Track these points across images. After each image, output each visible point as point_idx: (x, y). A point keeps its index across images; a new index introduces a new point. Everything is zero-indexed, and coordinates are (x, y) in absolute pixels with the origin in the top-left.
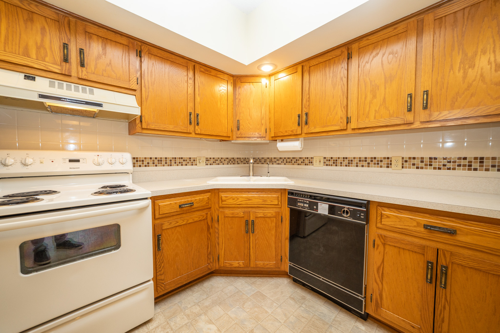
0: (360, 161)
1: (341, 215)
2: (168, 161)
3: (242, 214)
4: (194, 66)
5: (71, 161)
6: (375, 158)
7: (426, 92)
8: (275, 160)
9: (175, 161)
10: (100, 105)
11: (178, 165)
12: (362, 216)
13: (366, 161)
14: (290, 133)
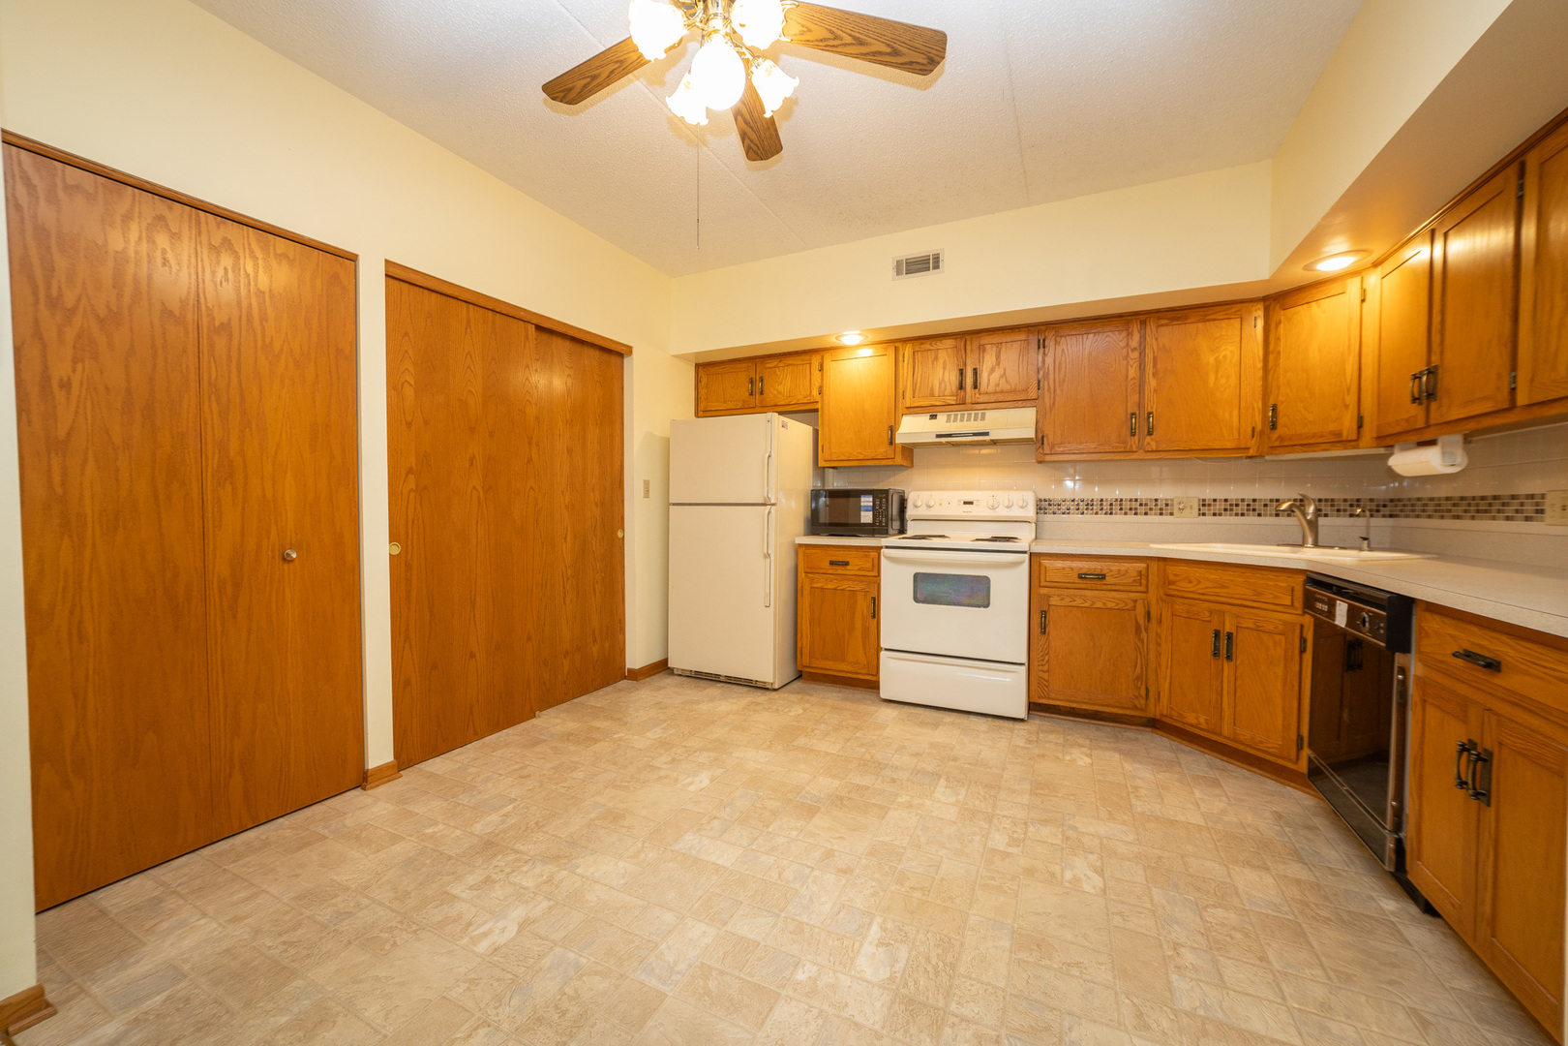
1: (1360, 629)
3: (1207, 614)
4: (1144, 322)
5: (965, 503)
9: (1121, 505)
10: (987, 434)
11: (1126, 514)
12: (1382, 628)
14: (1411, 426)
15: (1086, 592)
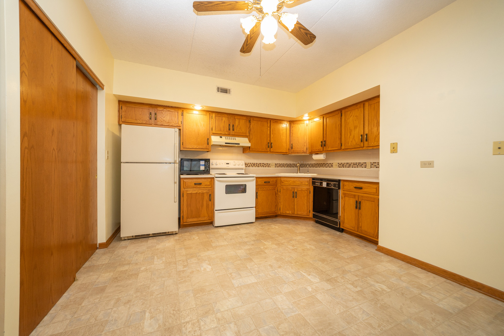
0: (354, 164)
1: (330, 186)
2: (258, 165)
3: (291, 188)
4: (270, 121)
5: (227, 164)
6: (360, 163)
7: (367, 135)
8: (315, 165)
9: (261, 165)
10: (239, 144)
12: (337, 186)
13: (356, 164)
14: (318, 150)
15: (266, 186)
